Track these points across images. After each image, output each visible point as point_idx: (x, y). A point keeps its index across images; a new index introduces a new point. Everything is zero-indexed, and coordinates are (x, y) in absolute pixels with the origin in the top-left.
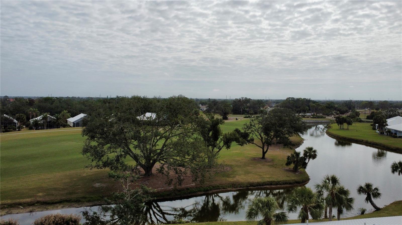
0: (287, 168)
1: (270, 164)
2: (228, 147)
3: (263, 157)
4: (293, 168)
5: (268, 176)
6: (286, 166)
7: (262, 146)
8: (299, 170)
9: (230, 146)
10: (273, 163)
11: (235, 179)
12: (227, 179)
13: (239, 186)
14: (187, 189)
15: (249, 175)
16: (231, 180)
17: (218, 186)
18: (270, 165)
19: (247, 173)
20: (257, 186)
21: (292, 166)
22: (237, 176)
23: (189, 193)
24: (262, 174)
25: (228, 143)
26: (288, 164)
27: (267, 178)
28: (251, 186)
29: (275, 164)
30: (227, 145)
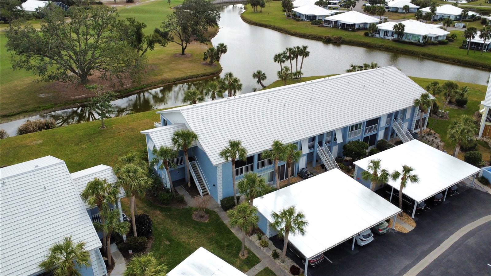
0: (204, 62)
1: (189, 59)
2: (152, 48)
3: (183, 53)
4: (210, 62)
5: (189, 71)
6: (203, 61)
7: (181, 44)
8: (214, 63)
9: (153, 47)
10: (192, 58)
11: (163, 77)
12: (156, 77)
13: (167, 82)
14: (126, 89)
15: (174, 71)
16: (159, 78)
17: (150, 84)
18: (189, 61)
19: (172, 70)
20: (182, 80)
21: (209, 60)
22: (164, 74)
23: (128, 92)
24: (184, 70)
25: (151, 44)
26: (205, 59)
27: (189, 72)
28: (177, 81)
29: (194, 59)
30: (151, 46)
